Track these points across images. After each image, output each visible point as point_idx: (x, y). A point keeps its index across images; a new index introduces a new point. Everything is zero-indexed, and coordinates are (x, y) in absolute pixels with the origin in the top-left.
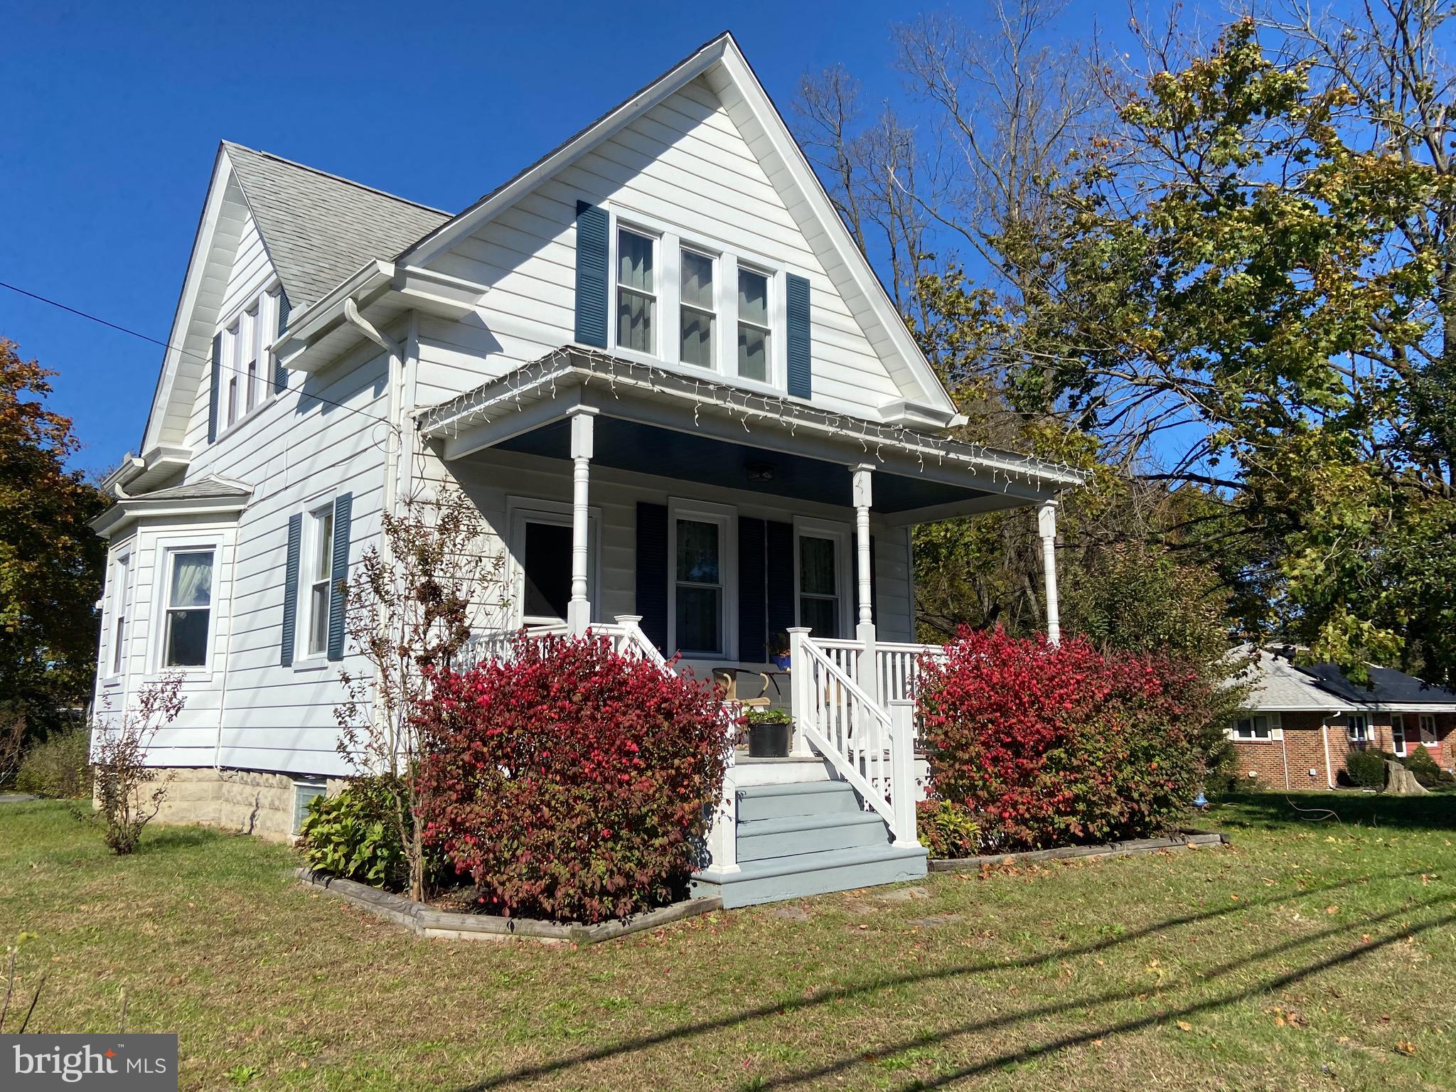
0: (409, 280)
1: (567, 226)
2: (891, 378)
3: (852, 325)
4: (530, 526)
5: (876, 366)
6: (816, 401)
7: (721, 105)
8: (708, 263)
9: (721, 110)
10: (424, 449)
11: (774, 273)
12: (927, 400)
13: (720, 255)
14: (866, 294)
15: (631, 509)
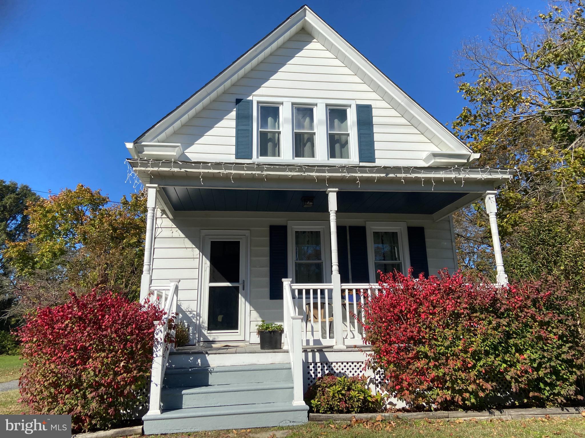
0: (145, 148)
1: (232, 111)
2: (432, 142)
3: (403, 121)
4: (212, 243)
5: (422, 138)
6: (379, 163)
7: (314, 38)
8: (311, 110)
9: (315, 40)
10: (162, 215)
11: (350, 106)
12: (452, 150)
13: (316, 105)
14: (402, 103)
15: (266, 230)
